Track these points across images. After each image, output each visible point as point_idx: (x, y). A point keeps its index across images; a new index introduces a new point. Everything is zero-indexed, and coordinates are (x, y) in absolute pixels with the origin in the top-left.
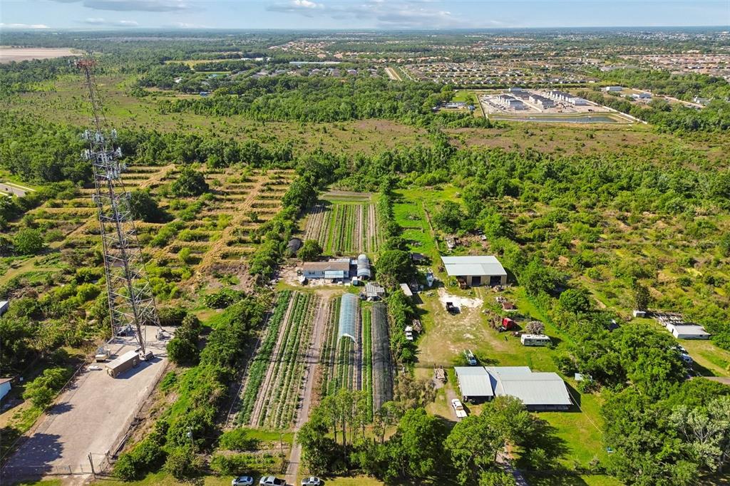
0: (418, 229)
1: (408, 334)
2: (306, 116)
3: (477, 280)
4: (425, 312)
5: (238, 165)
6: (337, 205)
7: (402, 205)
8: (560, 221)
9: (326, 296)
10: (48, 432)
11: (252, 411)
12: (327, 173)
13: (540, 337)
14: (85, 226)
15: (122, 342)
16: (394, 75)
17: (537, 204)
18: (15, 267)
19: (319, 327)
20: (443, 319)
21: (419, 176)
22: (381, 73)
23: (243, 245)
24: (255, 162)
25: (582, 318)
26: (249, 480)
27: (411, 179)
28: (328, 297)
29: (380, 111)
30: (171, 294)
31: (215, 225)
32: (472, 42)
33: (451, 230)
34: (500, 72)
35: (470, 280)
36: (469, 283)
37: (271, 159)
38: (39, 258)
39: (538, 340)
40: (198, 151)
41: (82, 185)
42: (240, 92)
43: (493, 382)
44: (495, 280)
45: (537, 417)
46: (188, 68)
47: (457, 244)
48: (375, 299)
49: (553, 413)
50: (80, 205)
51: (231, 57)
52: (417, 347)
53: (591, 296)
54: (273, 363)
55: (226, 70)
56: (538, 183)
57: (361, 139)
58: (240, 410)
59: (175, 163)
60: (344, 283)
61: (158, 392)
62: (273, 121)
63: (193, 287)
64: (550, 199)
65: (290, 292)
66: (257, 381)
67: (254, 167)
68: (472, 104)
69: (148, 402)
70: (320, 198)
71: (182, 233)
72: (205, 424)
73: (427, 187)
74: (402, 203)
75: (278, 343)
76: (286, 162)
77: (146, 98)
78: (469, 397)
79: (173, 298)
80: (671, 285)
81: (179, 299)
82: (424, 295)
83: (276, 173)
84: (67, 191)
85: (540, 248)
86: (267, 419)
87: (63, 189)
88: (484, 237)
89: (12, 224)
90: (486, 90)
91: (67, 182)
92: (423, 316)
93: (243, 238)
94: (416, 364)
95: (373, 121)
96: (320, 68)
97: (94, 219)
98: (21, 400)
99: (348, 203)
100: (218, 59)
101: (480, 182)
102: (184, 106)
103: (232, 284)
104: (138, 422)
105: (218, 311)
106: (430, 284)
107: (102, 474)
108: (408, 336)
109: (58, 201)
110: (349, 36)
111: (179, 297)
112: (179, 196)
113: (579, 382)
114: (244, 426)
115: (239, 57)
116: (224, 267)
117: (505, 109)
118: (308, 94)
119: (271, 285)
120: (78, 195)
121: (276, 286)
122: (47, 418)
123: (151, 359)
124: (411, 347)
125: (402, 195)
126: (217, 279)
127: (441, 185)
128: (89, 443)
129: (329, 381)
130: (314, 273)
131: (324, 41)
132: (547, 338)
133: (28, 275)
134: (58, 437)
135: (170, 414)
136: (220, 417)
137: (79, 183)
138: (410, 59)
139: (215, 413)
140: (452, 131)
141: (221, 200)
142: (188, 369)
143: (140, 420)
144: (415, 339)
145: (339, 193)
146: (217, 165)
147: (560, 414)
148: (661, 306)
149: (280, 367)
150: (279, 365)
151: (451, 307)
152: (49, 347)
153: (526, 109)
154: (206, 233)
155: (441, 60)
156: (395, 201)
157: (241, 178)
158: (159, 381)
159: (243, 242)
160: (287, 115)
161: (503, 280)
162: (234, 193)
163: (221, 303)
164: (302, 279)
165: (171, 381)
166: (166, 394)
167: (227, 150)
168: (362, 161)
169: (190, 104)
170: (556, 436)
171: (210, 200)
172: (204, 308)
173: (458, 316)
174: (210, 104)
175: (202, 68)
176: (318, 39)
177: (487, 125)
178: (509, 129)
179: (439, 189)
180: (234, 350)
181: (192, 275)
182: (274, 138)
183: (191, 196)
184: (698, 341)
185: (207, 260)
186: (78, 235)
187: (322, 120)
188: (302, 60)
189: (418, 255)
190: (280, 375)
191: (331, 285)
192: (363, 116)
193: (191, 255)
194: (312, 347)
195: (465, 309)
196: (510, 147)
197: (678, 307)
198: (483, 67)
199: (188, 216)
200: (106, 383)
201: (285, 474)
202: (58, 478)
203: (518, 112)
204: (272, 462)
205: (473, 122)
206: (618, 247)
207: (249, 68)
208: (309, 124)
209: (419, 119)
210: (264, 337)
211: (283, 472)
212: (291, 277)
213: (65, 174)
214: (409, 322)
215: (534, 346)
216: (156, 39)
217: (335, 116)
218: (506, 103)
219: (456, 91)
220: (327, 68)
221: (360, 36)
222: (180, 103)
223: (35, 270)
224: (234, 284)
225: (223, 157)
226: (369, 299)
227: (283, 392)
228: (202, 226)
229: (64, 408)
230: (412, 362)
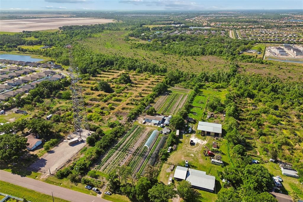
0: (200, 107)
2: (183, 53)
3: (209, 133)
4: (181, 142)
5: (146, 73)
6: (174, 93)
7: (200, 96)
8: (265, 113)
9: (149, 129)
10: (45, 159)
11: (103, 165)
12: (176, 80)
13: (219, 162)
14: (86, 91)
15: (77, 134)
16: (232, 35)
17: (260, 103)
18: (60, 103)
19: (140, 141)
20: (187, 146)
21: (213, 84)
22: (227, 33)
24: (153, 72)
26: (90, 187)
27: (210, 85)
28: (149, 130)
29: (215, 52)
30: (99, 120)
31: (126, 96)
32: (282, 18)
33: (212, 110)
34: (285, 35)
35: (206, 133)
36: (204, 134)
37: (158, 71)
38: (68, 101)
40: (134, 66)
41: (92, 76)
42: (162, 41)
43: (188, 174)
44: (216, 135)
45: (199, 191)
46: (149, 29)
47: (211, 117)
48: (165, 134)
49: (206, 192)
50: (88, 83)
51: (168, 24)
52: (170, 155)
53: (256, 149)
54: (118, 151)
55: (163, 30)
56: (266, 93)
57: (200, 65)
58: (99, 165)
59: (125, 70)
60: (158, 125)
61: (79, 153)
62: (169, 54)
63: (107, 119)
64: (267, 102)
65: (137, 126)
66: (109, 156)
67: (152, 74)
68: (260, 51)
69: (75, 155)
70: (169, 89)
71: (114, 98)
72: (86, 166)
73: (215, 89)
74: (200, 95)
75: (123, 144)
76: (164, 73)
77: (129, 42)
78: (177, 178)
79: (99, 121)
80: (299, 150)
81: (101, 122)
82: (184, 136)
83: (158, 77)
84: (86, 78)
85: (247, 124)
86: (106, 169)
87: (85, 76)
88: (225, 116)
89: (66, 88)
90: (272, 44)
91: (88, 74)
92: (180, 144)
93: (133, 102)
94: (166, 162)
95: (210, 57)
96: (201, 30)
97: (90, 89)
98: (42, 147)
99: (178, 93)
100: (163, 25)
101: (238, 90)
102: (139, 46)
103: (120, 119)
105: (111, 128)
106: (190, 132)
107: (53, 175)
108: (169, 150)
109: (82, 81)
110: (223, 14)
111: (101, 121)
112: (120, 83)
113: (223, 183)
114: (98, 170)
115: (171, 24)
116: (121, 113)
117: (276, 54)
118: (187, 43)
119: (133, 122)
120: (89, 79)
121: (134, 123)
122: (47, 154)
123: (82, 141)
124: (167, 155)
125: (202, 92)
126: (116, 117)
128: (54, 165)
129: (132, 161)
130: (148, 120)
131: (210, 16)
132: (221, 162)
133: (63, 106)
134: (46, 160)
135: (79, 161)
136: (92, 165)
137: (91, 75)
138: (244, 27)
139: (91, 164)
140: (242, 64)
141: (133, 86)
142: (91, 147)
143: (70, 161)
144: (170, 152)
145: (178, 88)
146: (139, 72)
147: (208, 193)
148: (286, 159)
149: (119, 153)
150: (119, 152)
151: (192, 142)
152: (57, 132)
153: (287, 55)
154: (122, 99)
155: (259, 28)
156: (197, 94)
157: (144, 78)
158: (81, 149)
159: (132, 104)
160: (175, 52)
161: (220, 135)
162: (139, 84)
163: (112, 126)
164: (144, 121)
165: (84, 150)
166: (81, 154)
167: (144, 67)
168: (193, 75)
169: (142, 45)
170: (200, 200)
171: (129, 86)
172: (107, 127)
173: (193, 146)
174: (149, 46)
175: (154, 29)
176: (208, 15)
177: (261, 62)
178: (272, 65)
179: (220, 91)
180: (106, 144)
181: (109, 114)
182: (166, 62)
183: (124, 84)
184: (293, 178)
185: (117, 109)
186: (82, 95)
187: (189, 55)
188: (195, 26)
189: (192, 119)
190: (118, 156)
191: (153, 125)
192: (207, 54)
193: (112, 107)
194: (133, 148)
195: (198, 144)
196: (266, 74)
197: (293, 161)
198: (278, 31)
199: (118, 92)
200: (67, 147)
201: (102, 188)
202: (42, 173)
203: (281, 56)
204: (100, 184)
205: (254, 61)
206: (286, 129)
207: (172, 29)
208: (183, 56)
209: (230, 57)
210: (120, 141)
211: (101, 188)
212: (141, 120)
213: (88, 71)
214: (171, 145)
215: (216, 164)
216: (144, 15)
217: (195, 53)
218: (277, 52)
219: (257, 44)
220: (204, 30)
221: (228, 14)
222: (138, 45)
223: (65, 105)
224: (121, 120)
225: (142, 69)
226: (163, 134)
227: (116, 162)
228: (122, 96)
229: (52, 152)
230: (164, 161)
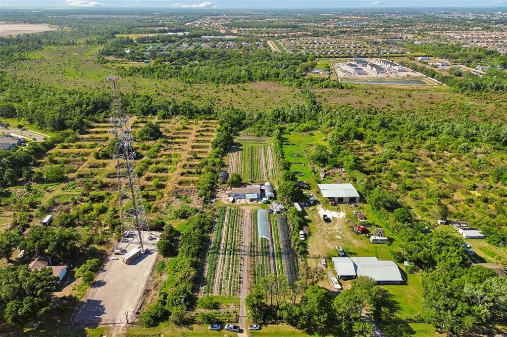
0: (300, 163)
1: (301, 236)
2: (219, 79)
3: (341, 200)
4: (310, 221)
5: (178, 117)
6: (246, 146)
7: (289, 146)
8: (391, 158)
9: (248, 211)
10: (94, 299)
11: (213, 285)
12: (237, 123)
13: (382, 238)
14: (87, 162)
15: (127, 242)
16: (274, 47)
17: (375, 146)
18: (49, 191)
19: (246, 231)
20: (322, 226)
21: (298, 126)
22: (266, 46)
23: (190, 175)
24: (189, 115)
25: (407, 226)
26: (218, 326)
27: (293, 127)
28: (249, 211)
29: (268, 76)
30: (152, 210)
31: (171, 162)
32: (326, 20)
33: (322, 164)
34: (346, 45)
35: (336, 200)
36: (335, 202)
37: (199, 113)
38: (63, 185)
39: (381, 240)
40: (151, 107)
41: (79, 132)
42: (171, 61)
43: (356, 267)
44: (352, 200)
45: (382, 288)
46: (132, 41)
47: (326, 175)
48: (278, 212)
49: (392, 286)
50: (80, 147)
51: (160, 31)
52: (307, 244)
53: (412, 210)
54: (221, 255)
55: (158, 43)
56: (375, 130)
57: (257, 97)
58: (206, 285)
59: (137, 116)
60: (257, 201)
61: (155, 273)
62: (196, 83)
63: (164, 205)
64: (384, 143)
65: (225, 208)
66: (213, 266)
67: (189, 118)
68: (329, 71)
69: (151, 279)
70: (235, 141)
71: (151, 167)
72: (188, 294)
73: (304, 133)
74: (288, 145)
75: (223, 242)
76: (210, 115)
77: (107, 64)
78: (342, 276)
79: (153, 212)
80: (461, 203)
81: (157, 213)
82: (309, 210)
83: (204, 123)
84: (70, 137)
85: (379, 177)
86: (223, 290)
87: (68, 135)
88: (344, 170)
89: (40, 161)
90: (338, 59)
91: (69, 131)
92: (309, 224)
93: (190, 170)
94: (308, 256)
95: (263, 83)
96: (223, 41)
97: (93, 157)
98: (73, 279)
99: (253, 145)
100: (151, 33)
101: (339, 131)
102: (135, 72)
103: (188, 202)
104: (147, 292)
105: (182, 220)
106: (312, 202)
107: (133, 323)
108: (302, 237)
109: (66, 144)
110: (240, 15)
111: (156, 212)
112: (144, 140)
113: (407, 267)
114: (210, 294)
115: (165, 31)
116: (181, 191)
117: (351, 74)
118: (218, 63)
119: (212, 203)
120: (77, 139)
121: (215, 204)
122: (92, 290)
123: (148, 252)
124: (304, 244)
125: (287, 139)
126: (178, 199)
127: (312, 132)
128: (121, 305)
129: (256, 266)
130: (238, 195)
131: (223, 18)
132: (386, 238)
133: (59, 197)
134: (101, 301)
135: (165, 287)
136: (195, 289)
137: (77, 131)
138: (284, 34)
139: (193, 287)
140: (317, 91)
141: (171, 143)
142: (170, 259)
143: (148, 291)
144: (306, 239)
145: (247, 138)
146: (164, 117)
147: (396, 286)
148: (455, 217)
149: (226, 257)
150: (225, 256)
151: (326, 218)
152: (84, 245)
153: (365, 73)
154: (166, 167)
155: (305, 35)
156: (284, 143)
157: (181, 126)
158: (154, 266)
159: (190, 173)
160: (205, 78)
161: (357, 200)
162: (178, 138)
163: (184, 215)
164: (231, 199)
165: (162, 266)
166: (161, 275)
167: (171, 107)
168: (260, 116)
169: (139, 70)
170: (393, 300)
171: (164, 143)
172: (173, 219)
173: (331, 224)
174: (152, 70)
175: (142, 41)
176: (218, 17)
177: (340, 86)
178: (355, 89)
179: (312, 135)
180: (198, 247)
181: (162, 197)
182: (199, 96)
183: (151, 140)
184: (478, 240)
185: (170, 185)
186: (84, 169)
187: (229, 82)
188: (210, 35)
189: (302, 182)
190: (226, 263)
191: (249, 203)
192: (256, 79)
193: (160, 183)
194: (243, 244)
195: (335, 219)
196: (356, 103)
197: (466, 218)
198: (334, 41)
199: (152, 155)
200: (123, 268)
201: (238, 323)
202: (107, 326)
203: (360, 76)
204: (230, 316)
205: (331, 85)
206: (428, 177)
207: (174, 41)
208: (221, 85)
209: (294, 82)
210: (213, 238)
211: (237, 322)
212: (224, 197)
213: (68, 125)
214: (301, 228)
215: (378, 243)
216: (105, 16)
217: (238, 80)
218: (351, 70)
219: (317, 59)
220: (228, 41)
221: (247, 15)
222: (132, 70)
223: (63, 193)
224: (190, 203)
225: (168, 111)
226: (274, 213)
227: (230, 273)
228: (162, 162)
229: (101, 284)
230: (305, 254)
